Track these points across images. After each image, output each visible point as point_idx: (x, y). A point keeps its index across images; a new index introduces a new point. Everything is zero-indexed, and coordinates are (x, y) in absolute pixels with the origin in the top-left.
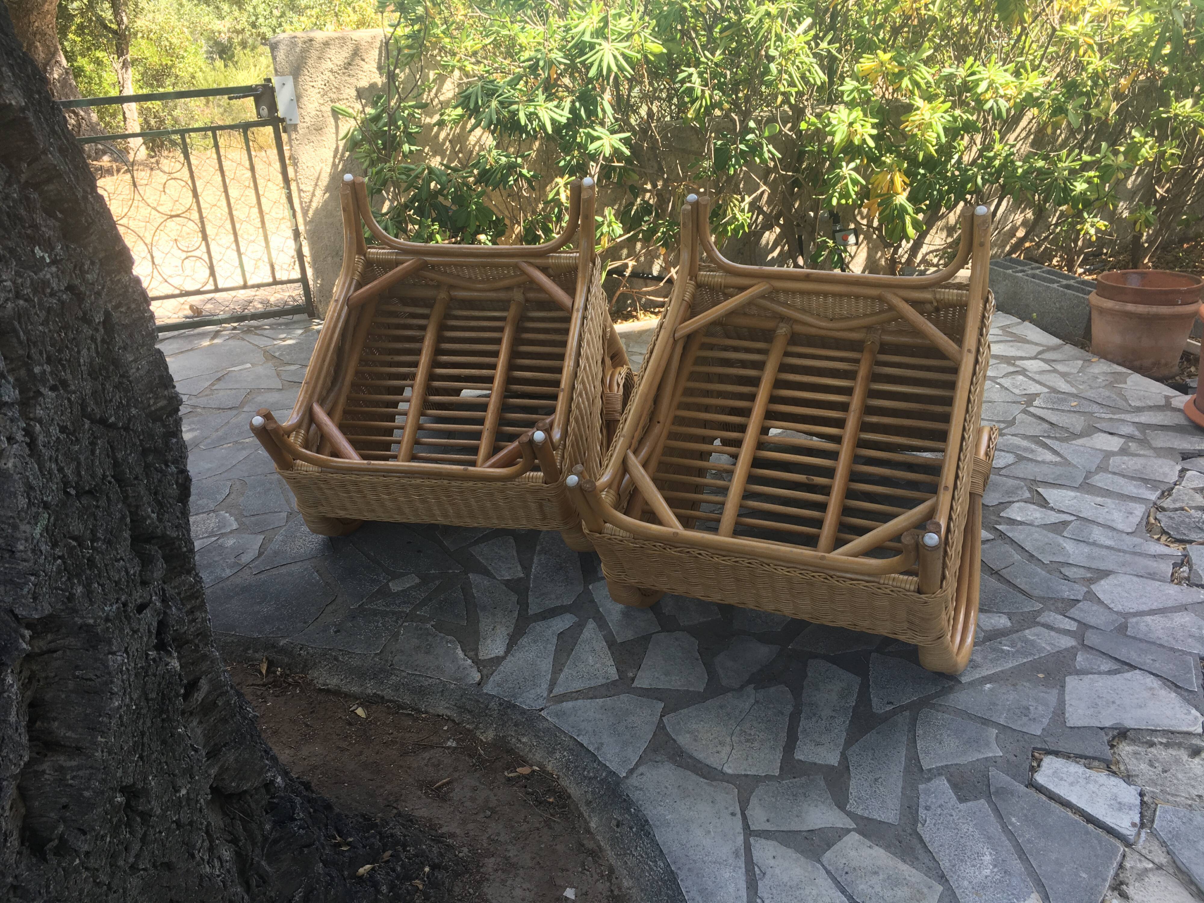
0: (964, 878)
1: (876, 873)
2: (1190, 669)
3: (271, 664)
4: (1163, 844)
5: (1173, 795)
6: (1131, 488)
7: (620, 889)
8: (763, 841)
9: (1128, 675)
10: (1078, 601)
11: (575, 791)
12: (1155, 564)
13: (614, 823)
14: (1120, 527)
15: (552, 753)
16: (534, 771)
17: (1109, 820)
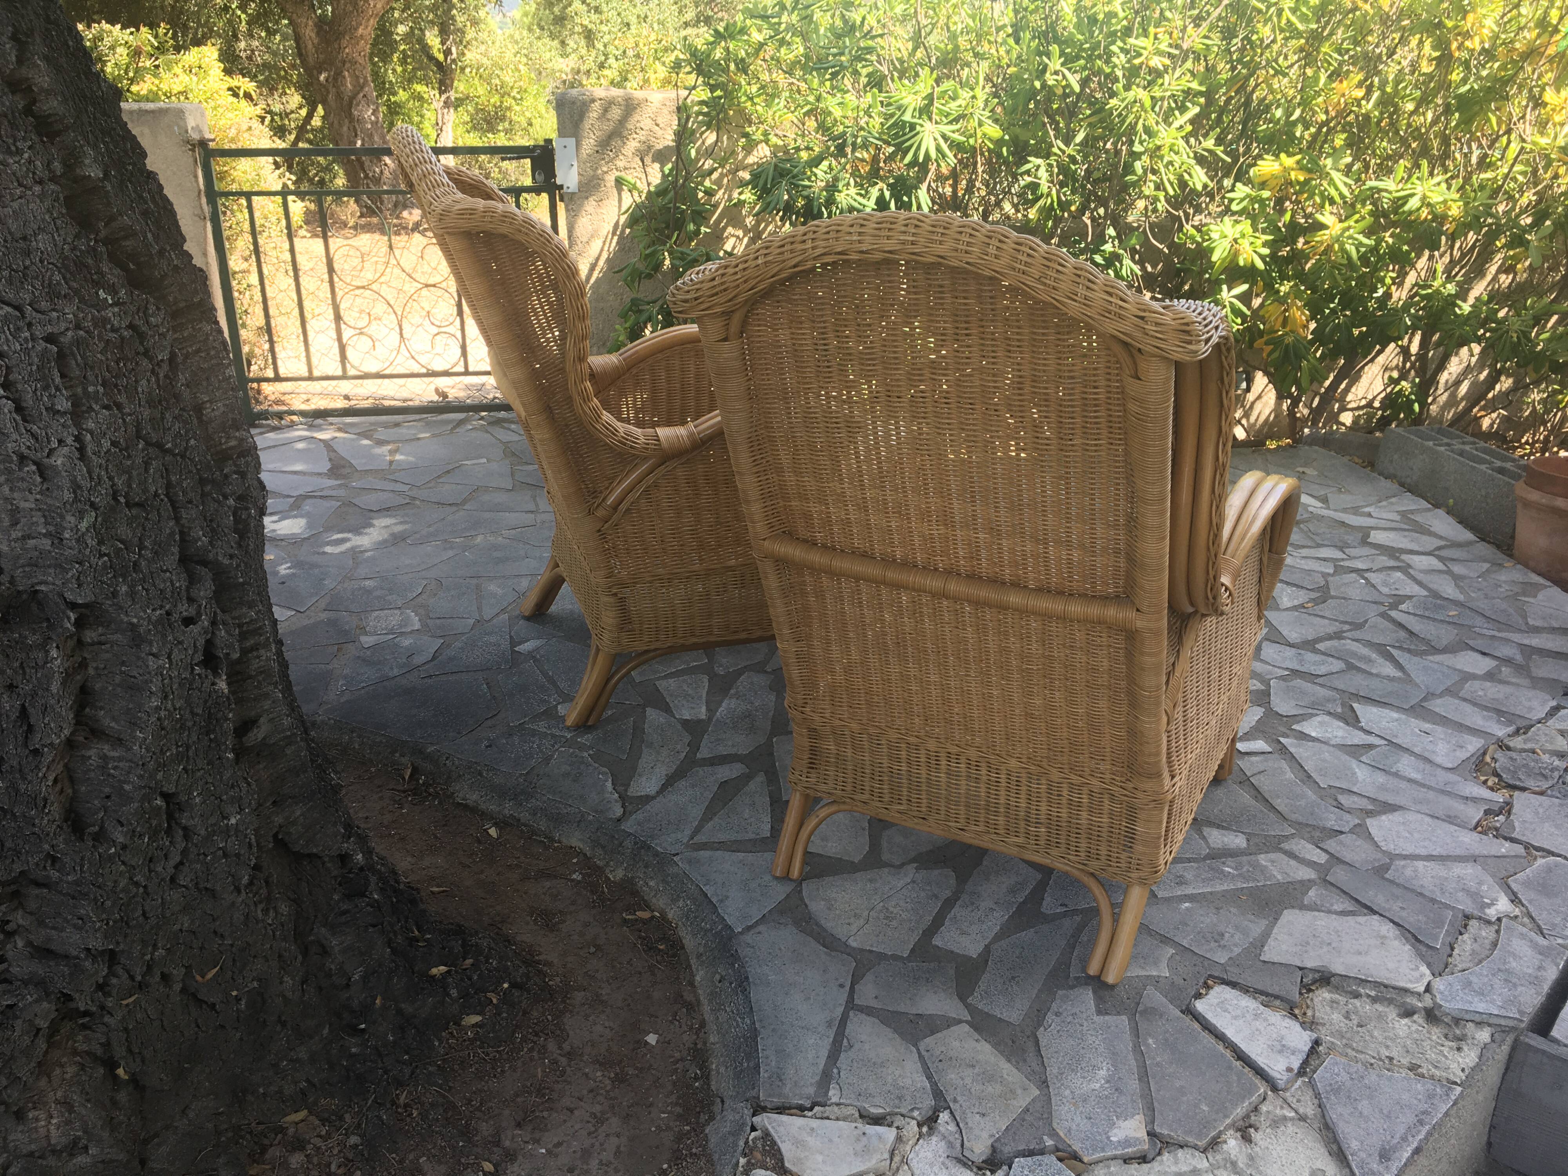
0: (1066, 1088)
1: (973, 1066)
2: (1443, 924)
3: (415, 771)
4: (1317, 1095)
5: (1358, 1051)
6: (1476, 719)
7: (705, 1043)
8: (864, 1016)
9: (1361, 919)
10: (1342, 833)
11: (689, 942)
12: (1462, 807)
13: (718, 977)
14: (1439, 760)
15: (674, 901)
16: (653, 917)
17: (1261, 1061)
